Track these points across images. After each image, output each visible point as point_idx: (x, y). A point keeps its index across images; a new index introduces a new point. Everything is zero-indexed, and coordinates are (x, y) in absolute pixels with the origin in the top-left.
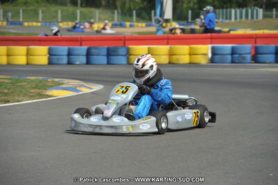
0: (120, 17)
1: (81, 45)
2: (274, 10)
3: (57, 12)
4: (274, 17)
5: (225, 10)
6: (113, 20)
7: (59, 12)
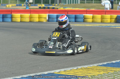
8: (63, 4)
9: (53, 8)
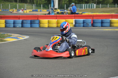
0: (36, 7)
1: (19, 19)
2: (101, 4)
4: (100, 7)
5: (80, 4)
8: (78, 9)
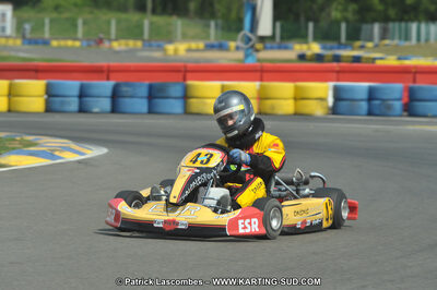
0: (220, 32)
1: (108, 79)
3: (109, 23)
6: (208, 37)
7: (113, 23)
8: (396, 42)
9: (357, 59)
